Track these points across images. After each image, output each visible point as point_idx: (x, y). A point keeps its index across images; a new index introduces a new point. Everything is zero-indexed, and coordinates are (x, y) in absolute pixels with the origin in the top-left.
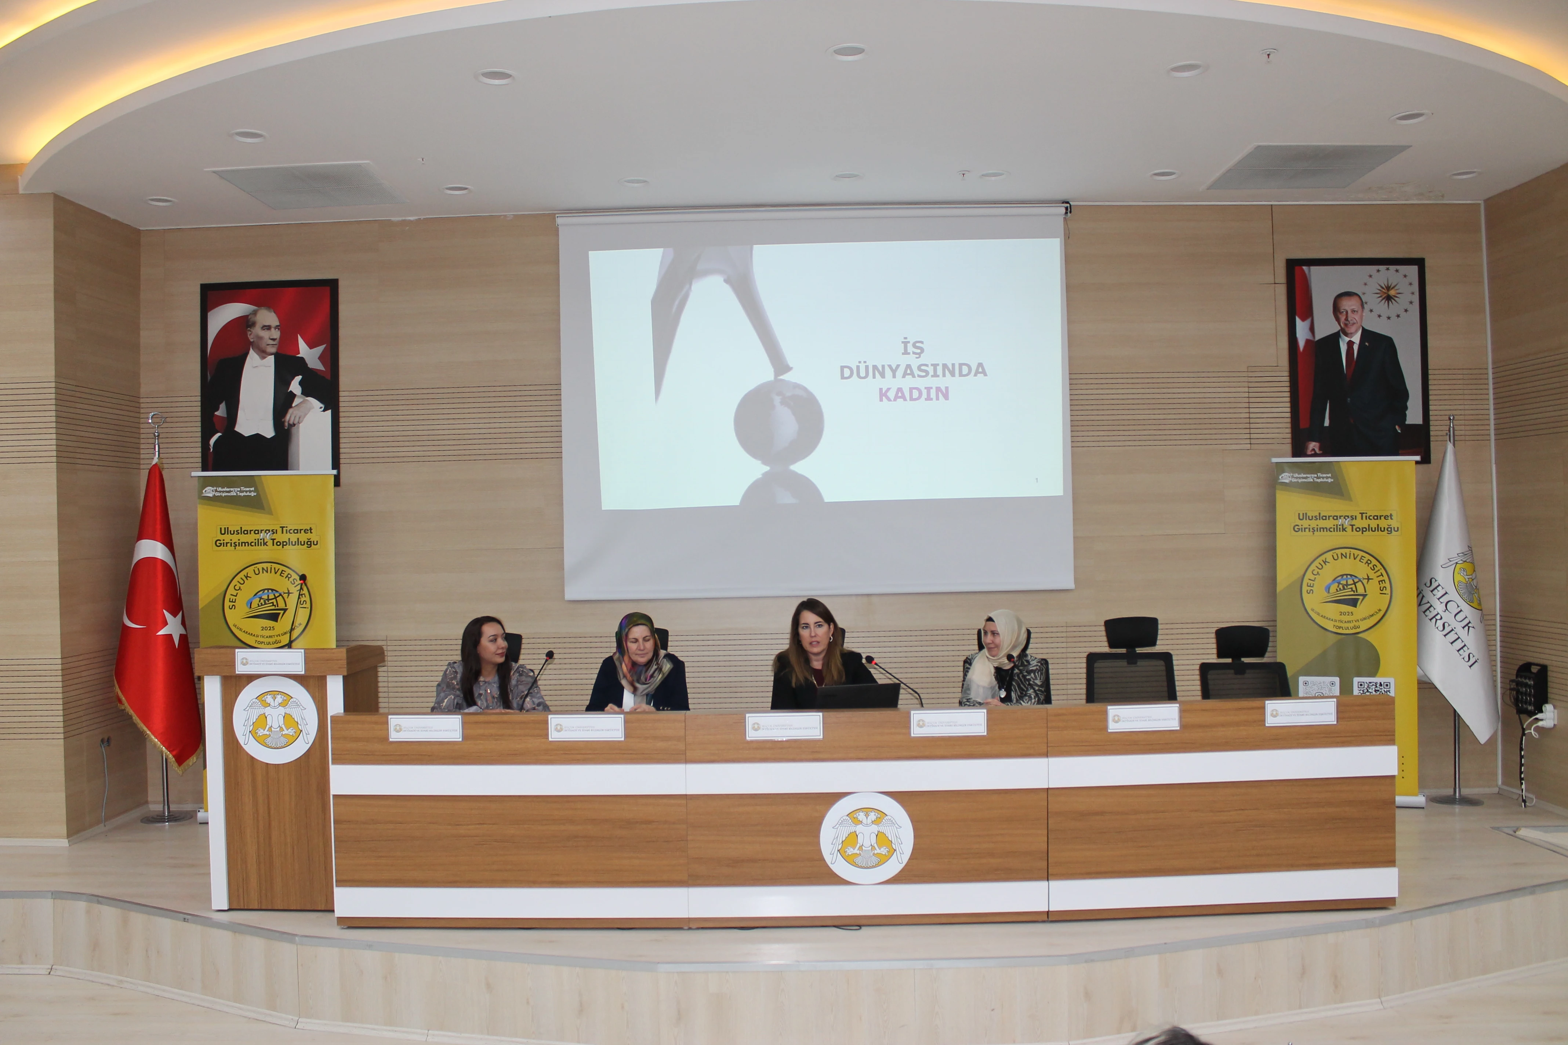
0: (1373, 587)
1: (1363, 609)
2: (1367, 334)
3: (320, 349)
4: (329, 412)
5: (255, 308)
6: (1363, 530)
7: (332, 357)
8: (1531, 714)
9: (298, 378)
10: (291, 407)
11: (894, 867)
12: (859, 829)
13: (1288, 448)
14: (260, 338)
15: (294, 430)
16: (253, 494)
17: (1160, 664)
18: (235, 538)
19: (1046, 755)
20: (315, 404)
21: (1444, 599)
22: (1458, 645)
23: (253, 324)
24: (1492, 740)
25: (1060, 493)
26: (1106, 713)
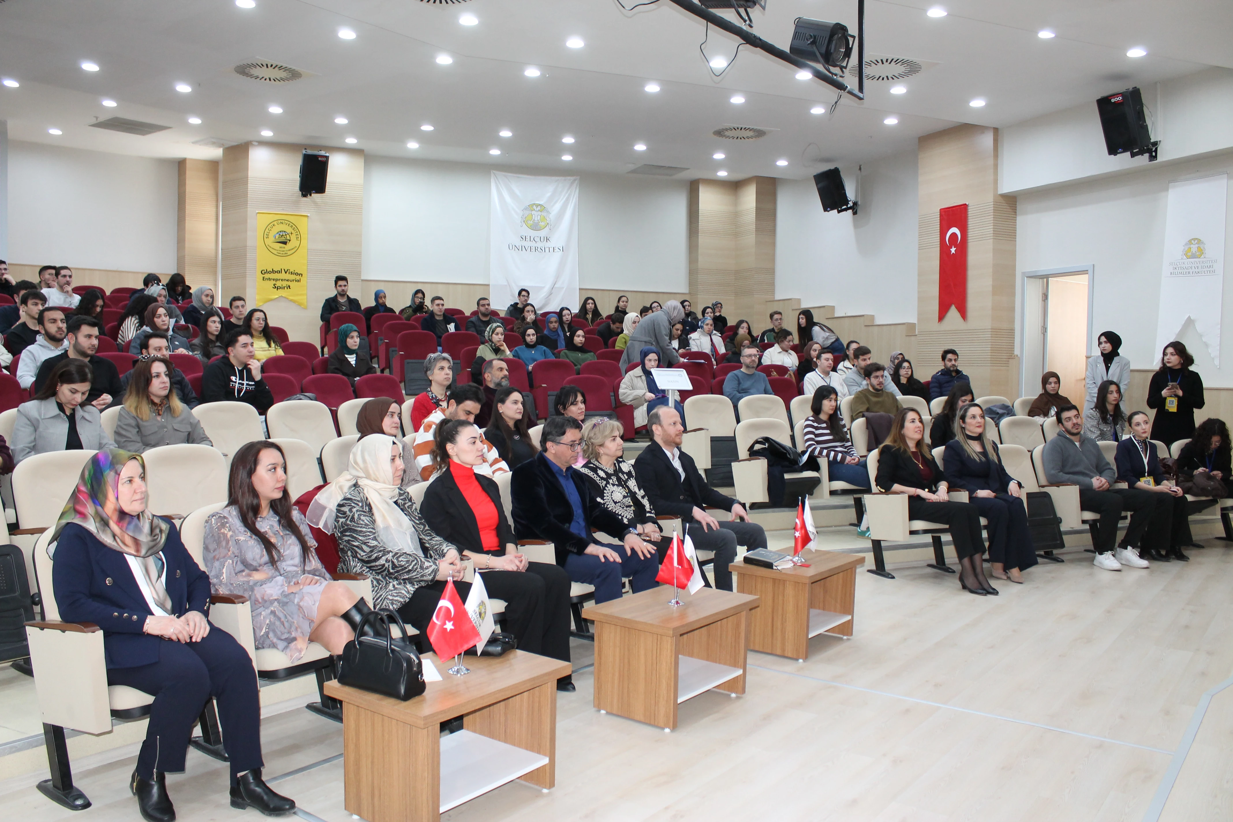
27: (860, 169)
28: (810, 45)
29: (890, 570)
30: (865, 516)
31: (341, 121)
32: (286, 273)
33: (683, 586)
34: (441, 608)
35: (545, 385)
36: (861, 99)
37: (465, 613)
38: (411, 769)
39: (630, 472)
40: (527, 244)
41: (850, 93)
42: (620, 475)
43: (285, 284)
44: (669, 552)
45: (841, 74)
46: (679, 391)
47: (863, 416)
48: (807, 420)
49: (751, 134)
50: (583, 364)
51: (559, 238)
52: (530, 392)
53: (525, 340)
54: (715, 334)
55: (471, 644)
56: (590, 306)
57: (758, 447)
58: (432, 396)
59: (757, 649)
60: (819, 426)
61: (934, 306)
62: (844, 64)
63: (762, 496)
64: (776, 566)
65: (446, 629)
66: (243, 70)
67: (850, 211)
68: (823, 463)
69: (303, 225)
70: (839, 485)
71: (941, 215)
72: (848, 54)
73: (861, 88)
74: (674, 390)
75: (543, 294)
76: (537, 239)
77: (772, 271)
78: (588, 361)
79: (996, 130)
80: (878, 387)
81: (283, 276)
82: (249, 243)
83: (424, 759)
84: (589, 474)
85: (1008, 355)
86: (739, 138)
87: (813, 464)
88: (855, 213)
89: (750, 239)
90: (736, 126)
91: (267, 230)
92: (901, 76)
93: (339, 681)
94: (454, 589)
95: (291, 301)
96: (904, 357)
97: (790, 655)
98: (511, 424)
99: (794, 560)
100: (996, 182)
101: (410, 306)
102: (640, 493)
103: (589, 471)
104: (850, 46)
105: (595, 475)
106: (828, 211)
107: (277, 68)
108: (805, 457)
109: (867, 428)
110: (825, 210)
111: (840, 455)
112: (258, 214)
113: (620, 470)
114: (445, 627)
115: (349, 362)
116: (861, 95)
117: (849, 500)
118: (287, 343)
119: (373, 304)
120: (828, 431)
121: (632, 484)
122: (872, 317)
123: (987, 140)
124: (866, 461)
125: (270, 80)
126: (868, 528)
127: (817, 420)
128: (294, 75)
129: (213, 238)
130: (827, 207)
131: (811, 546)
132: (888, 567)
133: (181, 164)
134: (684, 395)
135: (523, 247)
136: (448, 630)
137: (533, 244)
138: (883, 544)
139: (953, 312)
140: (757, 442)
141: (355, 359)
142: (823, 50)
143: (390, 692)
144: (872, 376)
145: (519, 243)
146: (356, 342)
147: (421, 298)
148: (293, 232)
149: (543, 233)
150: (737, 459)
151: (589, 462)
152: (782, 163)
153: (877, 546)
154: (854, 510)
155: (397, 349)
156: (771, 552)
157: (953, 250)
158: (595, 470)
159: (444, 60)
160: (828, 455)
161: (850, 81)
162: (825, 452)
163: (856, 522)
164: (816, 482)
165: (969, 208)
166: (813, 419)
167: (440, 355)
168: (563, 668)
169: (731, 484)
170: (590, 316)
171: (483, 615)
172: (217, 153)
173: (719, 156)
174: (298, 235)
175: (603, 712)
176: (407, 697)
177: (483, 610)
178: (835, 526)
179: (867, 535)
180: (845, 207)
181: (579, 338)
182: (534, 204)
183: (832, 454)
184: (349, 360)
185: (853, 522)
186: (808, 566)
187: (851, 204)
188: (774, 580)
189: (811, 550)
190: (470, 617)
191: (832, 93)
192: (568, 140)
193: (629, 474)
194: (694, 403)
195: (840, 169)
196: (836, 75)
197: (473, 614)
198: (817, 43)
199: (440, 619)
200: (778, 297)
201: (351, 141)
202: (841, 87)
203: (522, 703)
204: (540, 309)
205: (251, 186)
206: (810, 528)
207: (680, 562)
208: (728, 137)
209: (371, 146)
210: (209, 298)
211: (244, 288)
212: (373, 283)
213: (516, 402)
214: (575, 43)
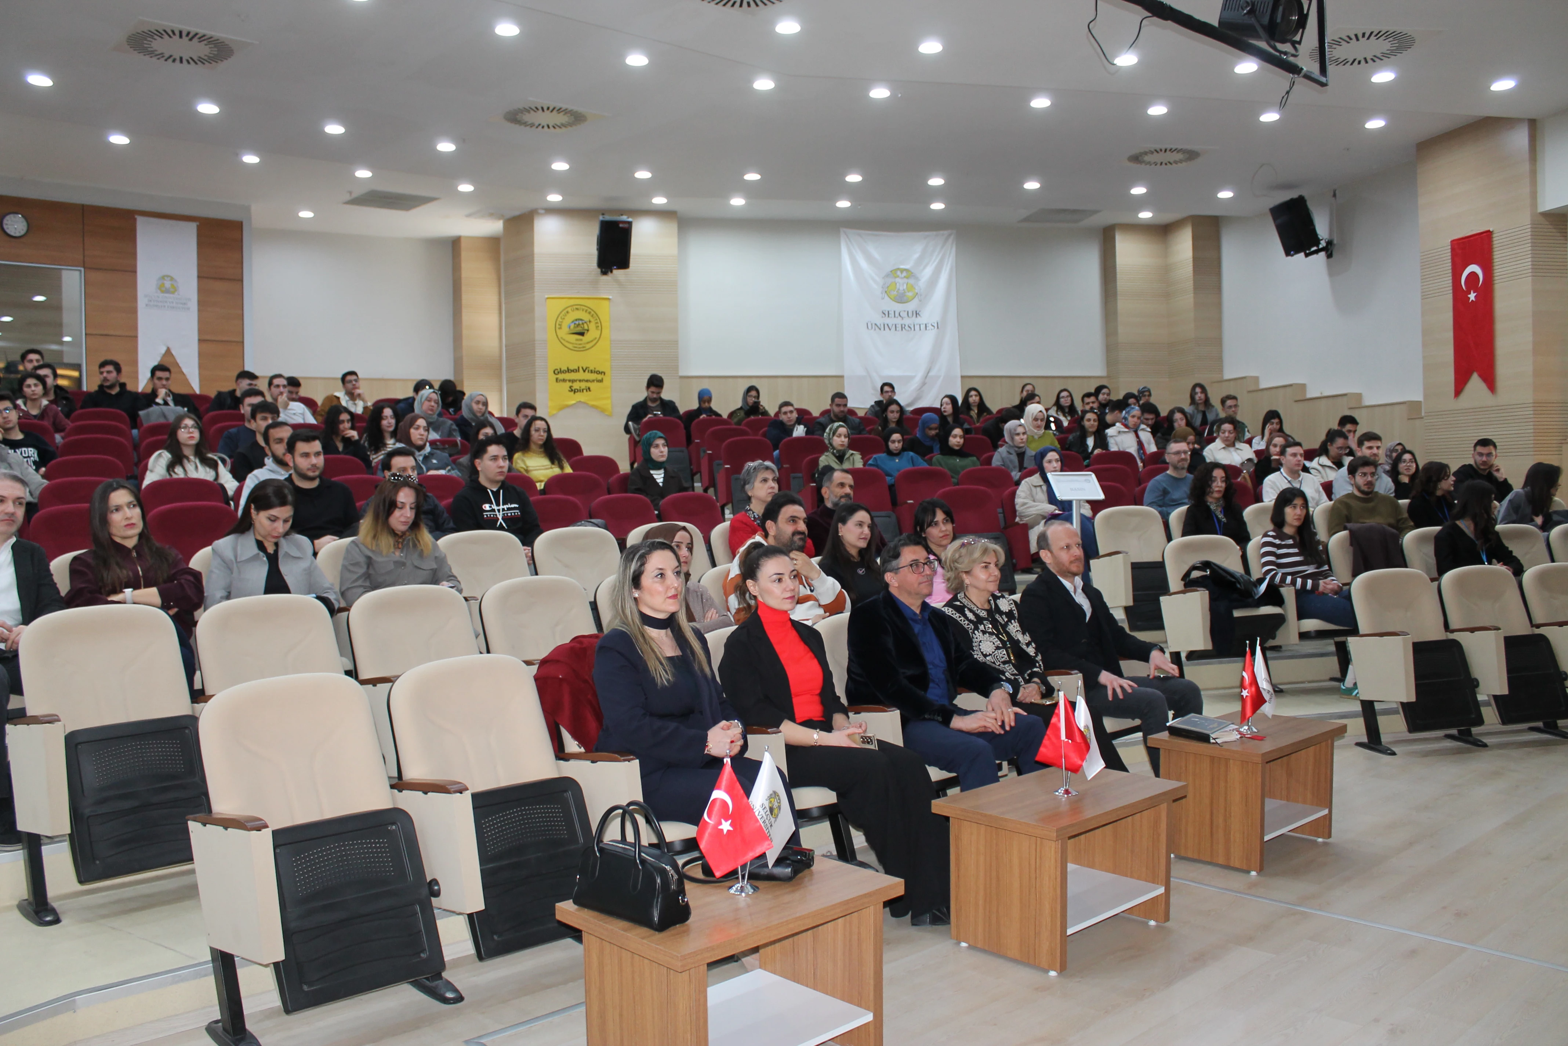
27: (1334, 195)
28: (1247, 16)
29: (1390, 743)
30: (1350, 666)
31: (643, 175)
32: (584, 371)
33: (1075, 769)
34: (715, 800)
35: (912, 501)
36: (1323, 85)
37: (750, 809)
38: (669, 1027)
39: (1011, 611)
40: (890, 321)
41: (1308, 77)
42: (997, 616)
43: (583, 385)
44: (1054, 720)
45: (1293, 52)
46: (1089, 502)
47: (1345, 529)
48: (1266, 535)
49: (1180, 156)
50: (962, 473)
51: (932, 311)
52: (893, 511)
53: (887, 446)
54: (1143, 430)
55: (758, 852)
56: (974, 399)
57: (1195, 574)
58: (754, 517)
59: (1190, 855)
60: (1283, 543)
61: (1449, 376)
62: (1297, 38)
63: (1201, 641)
64: (1214, 739)
65: (722, 830)
66: (514, 117)
67: (1322, 254)
68: (1288, 593)
69: (604, 311)
70: (1311, 624)
71: (1453, 249)
72: (1302, 23)
73: (1323, 70)
74: (1080, 500)
75: (914, 384)
76: (904, 314)
77: (1218, 341)
78: (969, 469)
79: (1533, 124)
80: (1365, 489)
81: (581, 375)
82: (538, 336)
83: (686, 1014)
84: (954, 616)
85: (1559, 438)
86: (1163, 164)
87: (1274, 596)
88: (1329, 256)
89: (1186, 299)
90: (1158, 147)
91: (559, 319)
92: (1386, 55)
93: (575, 903)
94: (734, 775)
95: (593, 407)
96: (1404, 448)
97: (1237, 865)
98: (854, 552)
99: (1242, 730)
100: (1534, 195)
101: (741, 408)
102: (1023, 639)
103: (954, 612)
104: (1305, 12)
105: (962, 618)
106: (1292, 256)
107: (555, 111)
108: (1263, 587)
109: (1351, 544)
110: (1288, 254)
111: (1310, 582)
112: (548, 300)
113: (998, 610)
114: (720, 827)
115: (655, 479)
116: (1323, 80)
117: (1329, 646)
118: (579, 457)
119: (695, 405)
120: (1296, 550)
121: (1014, 628)
122: (1359, 396)
123: (1520, 138)
124: (1349, 591)
125: (548, 127)
126: (1355, 684)
127: (1280, 535)
128: (577, 118)
129: (496, 334)
130: (1290, 249)
131: (1267, 709)
132: (1385, 739)
133: (455, 243)
134: (1096, 506)
135: (886, 326)
136: (725, 832)
137: (899, 321)
138: (1377, 706)
139: (1475, 382)
140: (1194, 568)
141: (663, 475)
142: (1266, 20)
143: (641, 918)
144: (1357, 474)
145: (880, 320)
146: (662, 452)
147: (755, 397)
148: (592, 319)
149: (911, 306)
150: (1165, 591)
151: (955, 598)
152: (1225, 194)
153: (1368, 708)
154: (1335, 659)
155: (721, 462)
156: (1206, 719)
157: (1472, 296)
158: (961, 610)
159: (764, 84)
160: (1293, 583)
161: (1308, 63)
162: (1289, 578)
163: (1338, 675)
164: (1279, 620)
165: (1494, 235)
166: (1274, 534)
167: (761, 465)
168: (890, 887)
169: (1160, 626)
170: (974, 413)
171: (776, 811)
172: (495, 227)
173: (1138, 190)
174: (597, 323)
175: (964, 944)
176: (662, 926)
177: (776, 804)
178: (1310, 682)
179: (1354, 694)
180: (1314, 248)
181: (956, 438)
182: (898, 269)
183: (1299, 581)
184: (655, 476)
185: (1335, 676)
186: (1261, 739)
187: (1323, 244)
188: (1212, 758)
189: (1266, 716)
190: (756, 814)
191: (1282, 78)
192: (936, 181)
193: (1010, 615)
194: (1108, 518)
195: (1306, 198)
196: (1285, 53)
197: (761, 809)
198: (1257, 12)
199: (713, 816)
200: (1227, 375)
201: (659, 201)
202: (1293, 69)
203: (834, 933)
204: (909, 405)
205: (538, 265)
206: (1264, 684)
207: (1069, 735)
208: (1149, 163)
209: (686, 206)
210: (480, 406)
211: (533, 393)
212: (694, 380)
213: (860, 524)
214: (931, 47)
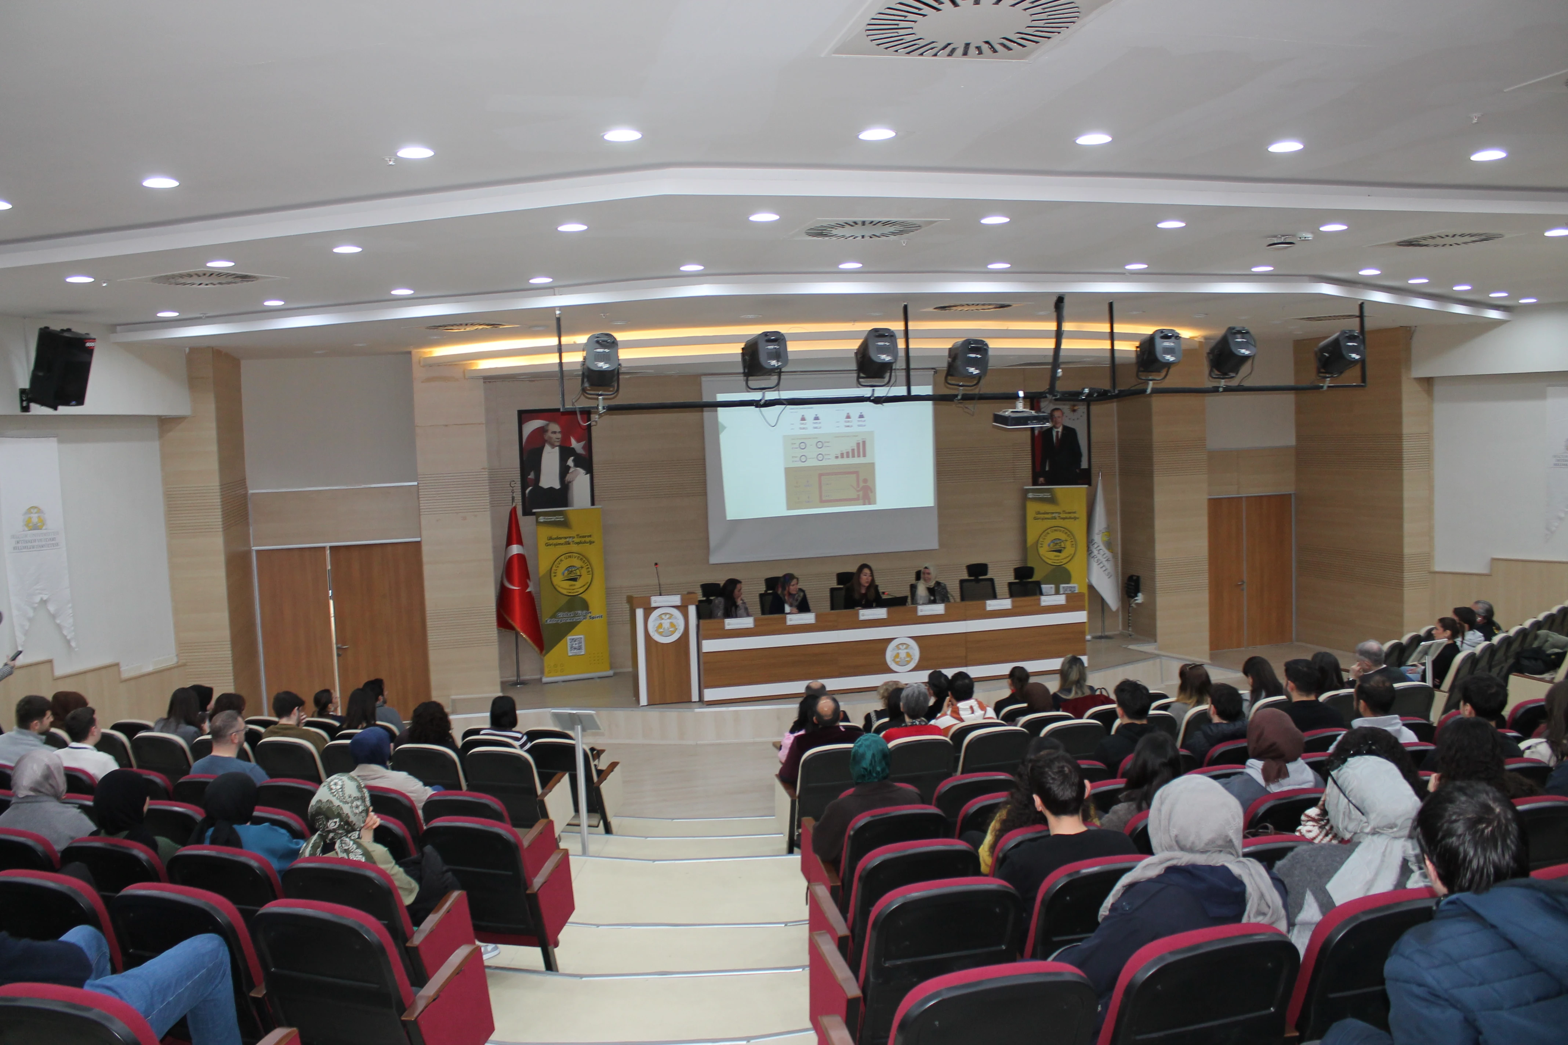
0: (1068, 544)
1: (1062, 555)
2: (1065, 428)
3: (583, 443)
4: (588, 475)
5: (547, 422)
6: (1064, 519)
7: (589, 447)
8: (1133, 597)
9: (572, 458)
10: (568, 473)
11: (912, 665)
12: (900, 651)
13: (1030, 480)
14: (551, 438)
15: (570, 484)
16: (562, 519)
17: (989, 583)
18: (555, 542)
19: (965, 620)
20: (581, 471)
21: (1098, 549)
22: (1104, 568)
23: (547, 431)
24: (1118, 610)
25: (932, 505)
26: (985, 603)
